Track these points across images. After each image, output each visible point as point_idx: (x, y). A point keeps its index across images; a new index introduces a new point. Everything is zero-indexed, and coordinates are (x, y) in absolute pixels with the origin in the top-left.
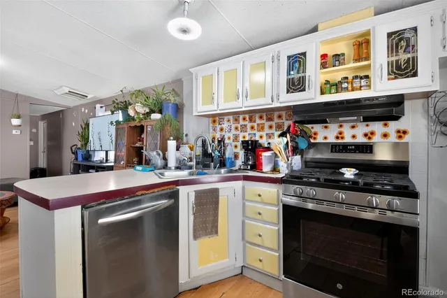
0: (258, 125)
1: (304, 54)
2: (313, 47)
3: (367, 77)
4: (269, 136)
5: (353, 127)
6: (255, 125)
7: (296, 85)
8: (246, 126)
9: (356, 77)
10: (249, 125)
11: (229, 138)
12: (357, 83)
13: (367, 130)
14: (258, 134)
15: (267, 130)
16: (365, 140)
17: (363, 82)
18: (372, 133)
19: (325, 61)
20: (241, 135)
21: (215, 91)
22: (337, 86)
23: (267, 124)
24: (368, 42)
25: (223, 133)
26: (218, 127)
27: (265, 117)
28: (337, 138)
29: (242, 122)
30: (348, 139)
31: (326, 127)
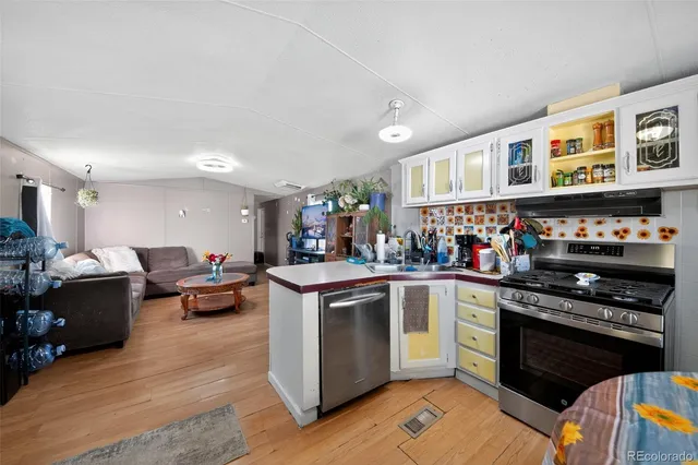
0: (476, 217)
1: (530, 141)
2: (541, 134)
3: (612, 166)
4: (490, 230)
5: (599, 223)
6: (473, 217)
7: (520, 176)
8: (461, 218)
9: (597, 166)
10: (465, 217)
11: (442, 231)
12: (598, 173)
13: (619, 227)
14: (476, 227)
15: (487, 223)
16: (615, 240)
17: (607, 173)
18: (626, 231)
19: (556, 149)
20: (456, 227)
21: (425, 181)
22: (572, 177)
23: (487, 217)
24: (612, 124)
25: (435, 225)
26: (430, 219)
27: (485, 209)
28: (578, 235)
29: (456, 214)
30: (592, 237)
31: (563, 222)
